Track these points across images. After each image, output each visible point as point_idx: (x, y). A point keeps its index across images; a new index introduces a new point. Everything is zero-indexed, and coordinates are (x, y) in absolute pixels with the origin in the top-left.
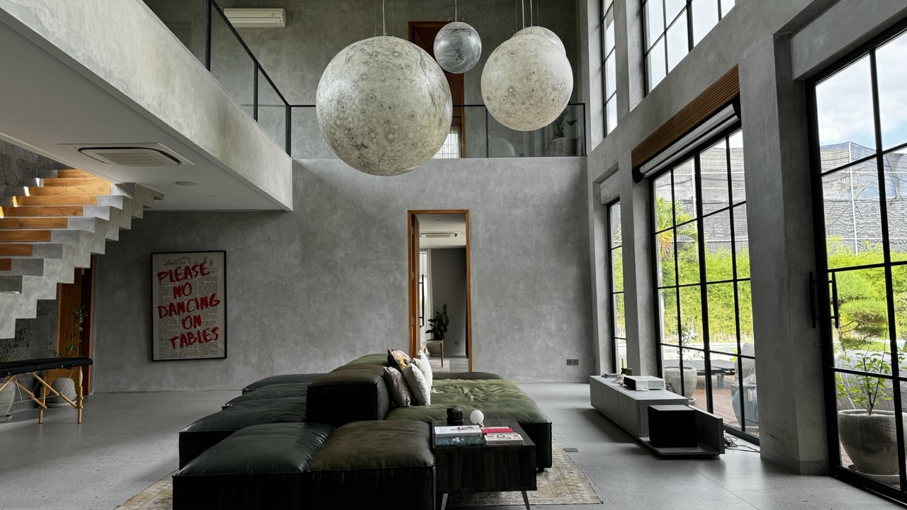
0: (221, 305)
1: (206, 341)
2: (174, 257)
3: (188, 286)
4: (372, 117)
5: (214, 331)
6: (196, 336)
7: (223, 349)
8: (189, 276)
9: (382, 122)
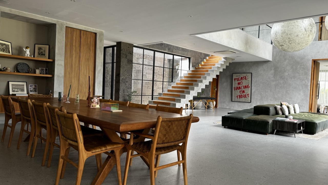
0: (250, 88)
1: (246, 97)
2: (238, 75)
3: (241, 82)
4: (284, 37)
5: (248, 95)
6: (243, 96)
7: (250, 100)
8: (242, 80)
9: (287, 38)
